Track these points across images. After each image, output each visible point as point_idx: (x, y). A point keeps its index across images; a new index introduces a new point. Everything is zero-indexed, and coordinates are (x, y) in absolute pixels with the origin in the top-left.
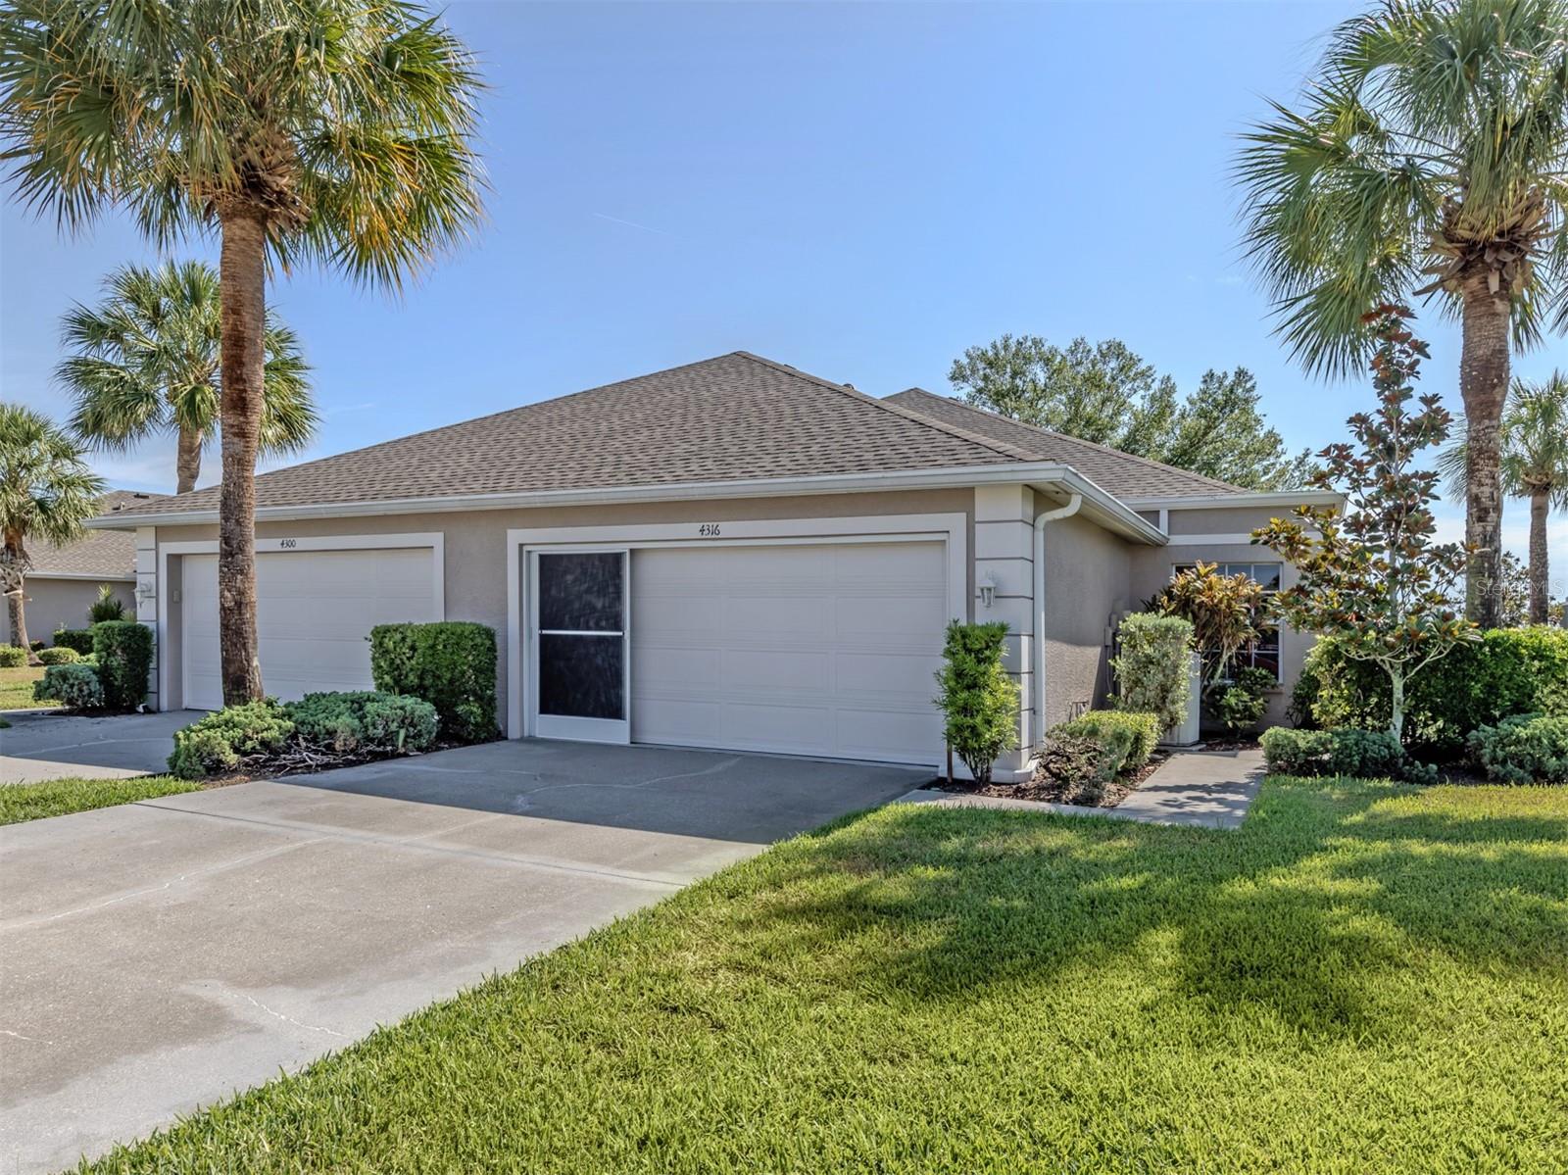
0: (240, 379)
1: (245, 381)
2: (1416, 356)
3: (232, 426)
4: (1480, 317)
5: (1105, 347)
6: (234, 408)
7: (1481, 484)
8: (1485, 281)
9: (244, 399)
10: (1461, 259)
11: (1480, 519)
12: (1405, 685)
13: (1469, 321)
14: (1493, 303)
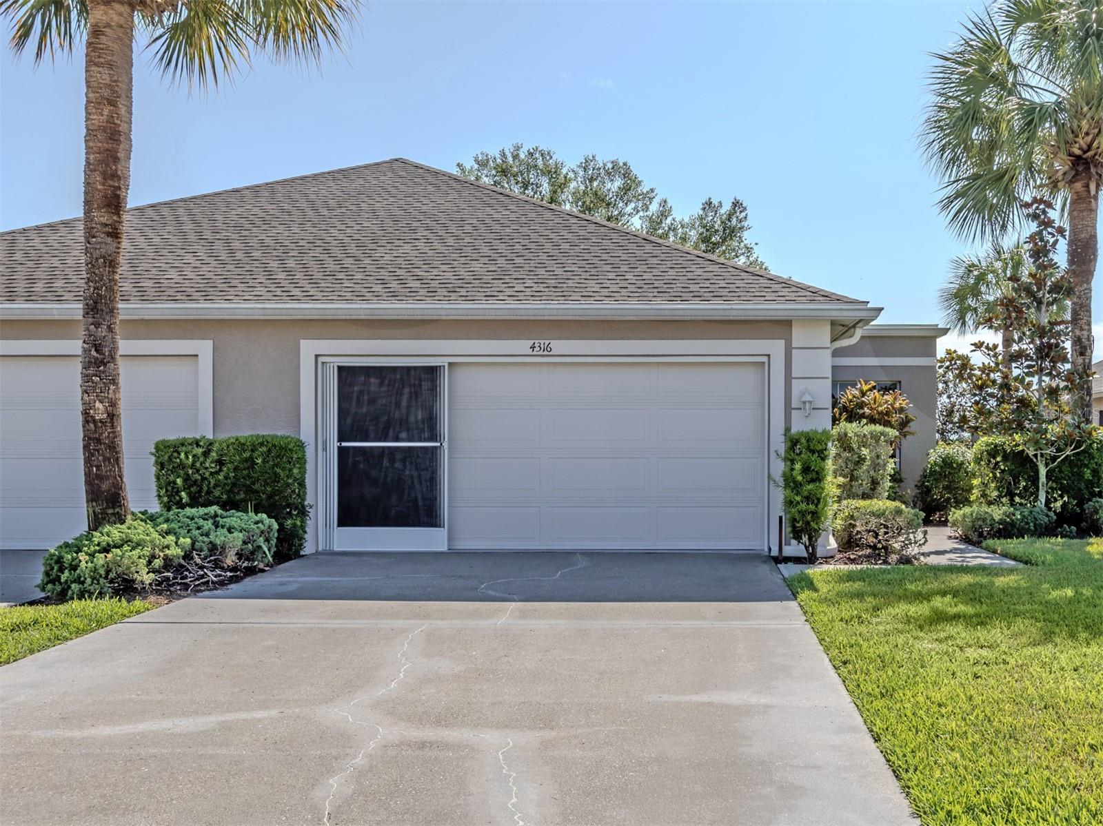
0: (114, 176)
1: (119, 179)
2: (1059, 237)
3: (106, 225)
4: (1082, 211)
6: (108, 205)
7: (1082, 329)
8: (1087, 186)
9: (118, 197)
10: (1072, 169)
11: (1082, 354)
12: (1047, 472)
13: (1075, 213)
14: (1090, 202)
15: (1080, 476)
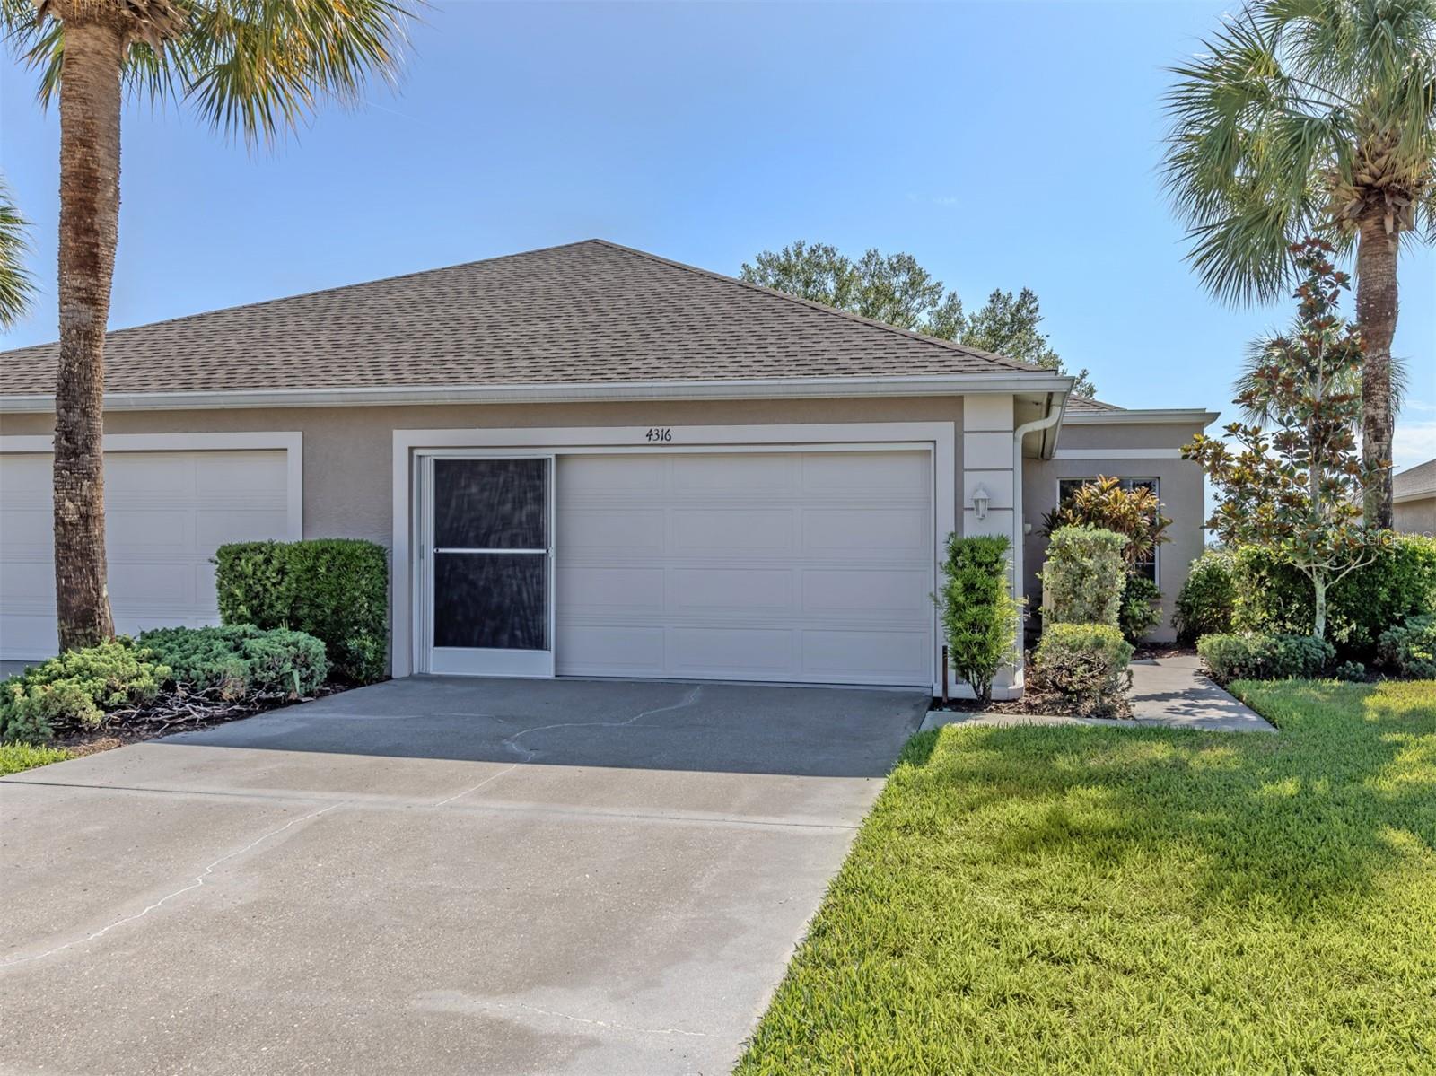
0: (90, 230)
1: (97, 234)
2: (1339, 287)
3: (79, 289)
4: (1376, 256)
5: (895, 260)
6: (82, 266)
7: (1377, 407)
8: (1383, 222)
9: (96, 255)
10: (1360, 201)
11: (1378, 439)
13: (1366, 258)
14: (1387, 243)
15: (1374, 596)
